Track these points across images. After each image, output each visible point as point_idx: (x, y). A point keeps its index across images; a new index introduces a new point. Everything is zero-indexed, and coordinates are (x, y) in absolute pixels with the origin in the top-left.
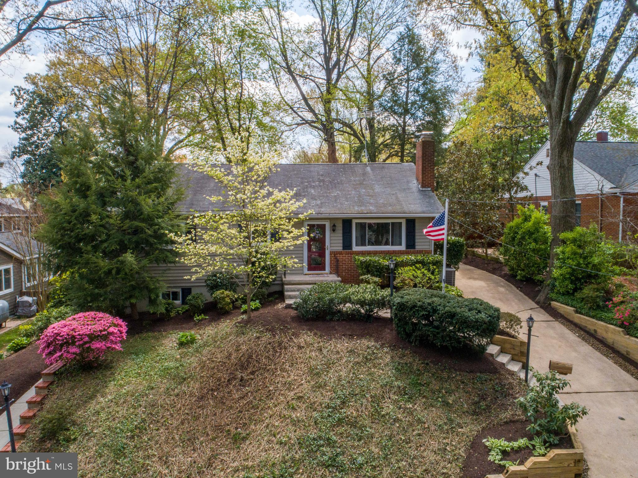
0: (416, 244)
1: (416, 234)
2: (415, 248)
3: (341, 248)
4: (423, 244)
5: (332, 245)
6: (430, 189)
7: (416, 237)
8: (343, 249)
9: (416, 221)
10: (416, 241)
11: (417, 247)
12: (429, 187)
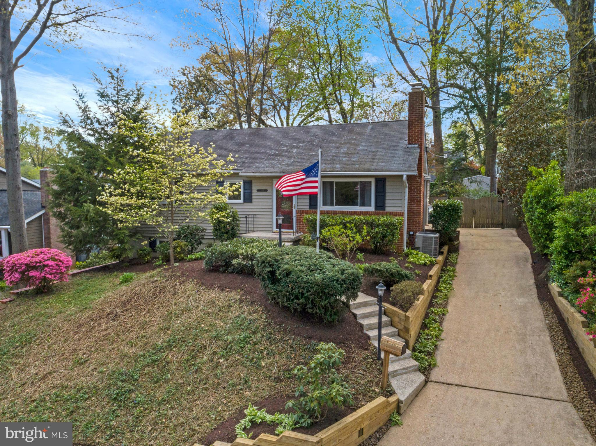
0: (387, 205)
1: (387, 194)
2: (385, 210)
3: (308, 207)
4: (394, 205)
5: (299, 204)
6: (417, 146)
7: (387, 198)
8: (310, 208)
9: (387, 180)
10: (387, 201)
11: (387, 209)
12: (416, 144)
